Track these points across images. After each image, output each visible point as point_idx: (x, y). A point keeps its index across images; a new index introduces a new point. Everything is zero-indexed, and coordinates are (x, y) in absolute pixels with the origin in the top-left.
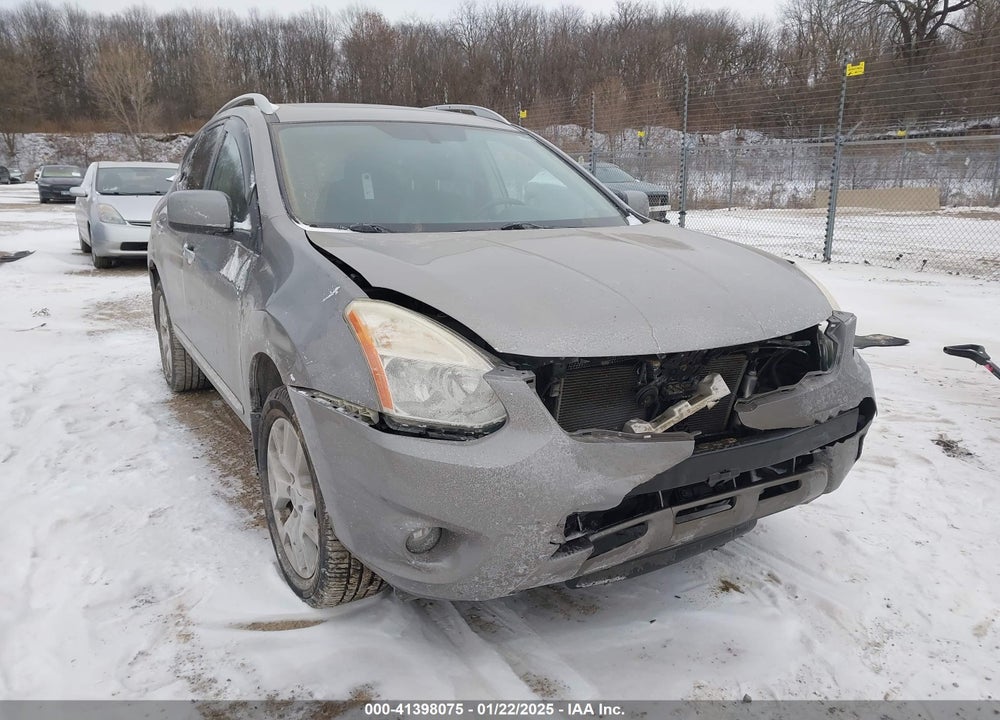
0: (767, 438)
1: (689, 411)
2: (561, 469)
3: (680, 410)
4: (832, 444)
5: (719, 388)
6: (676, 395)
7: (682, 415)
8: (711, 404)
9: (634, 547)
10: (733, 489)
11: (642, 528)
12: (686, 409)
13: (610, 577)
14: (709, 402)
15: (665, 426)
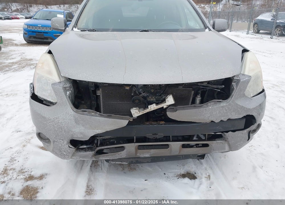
0: (179, 124)
1: (154, 108)
2: (69, 123)
3: (151, 107)
4: (227, 132)
5: (170, 100)
6: (152, 101)
7: (151, 109)
8: (165, 107)
9: (119, 154)
10: (169, 141)
11: (123, 148)
12: (153, 107)
13: (121, 162)
14: (164, 105)
15: (143, 112)
